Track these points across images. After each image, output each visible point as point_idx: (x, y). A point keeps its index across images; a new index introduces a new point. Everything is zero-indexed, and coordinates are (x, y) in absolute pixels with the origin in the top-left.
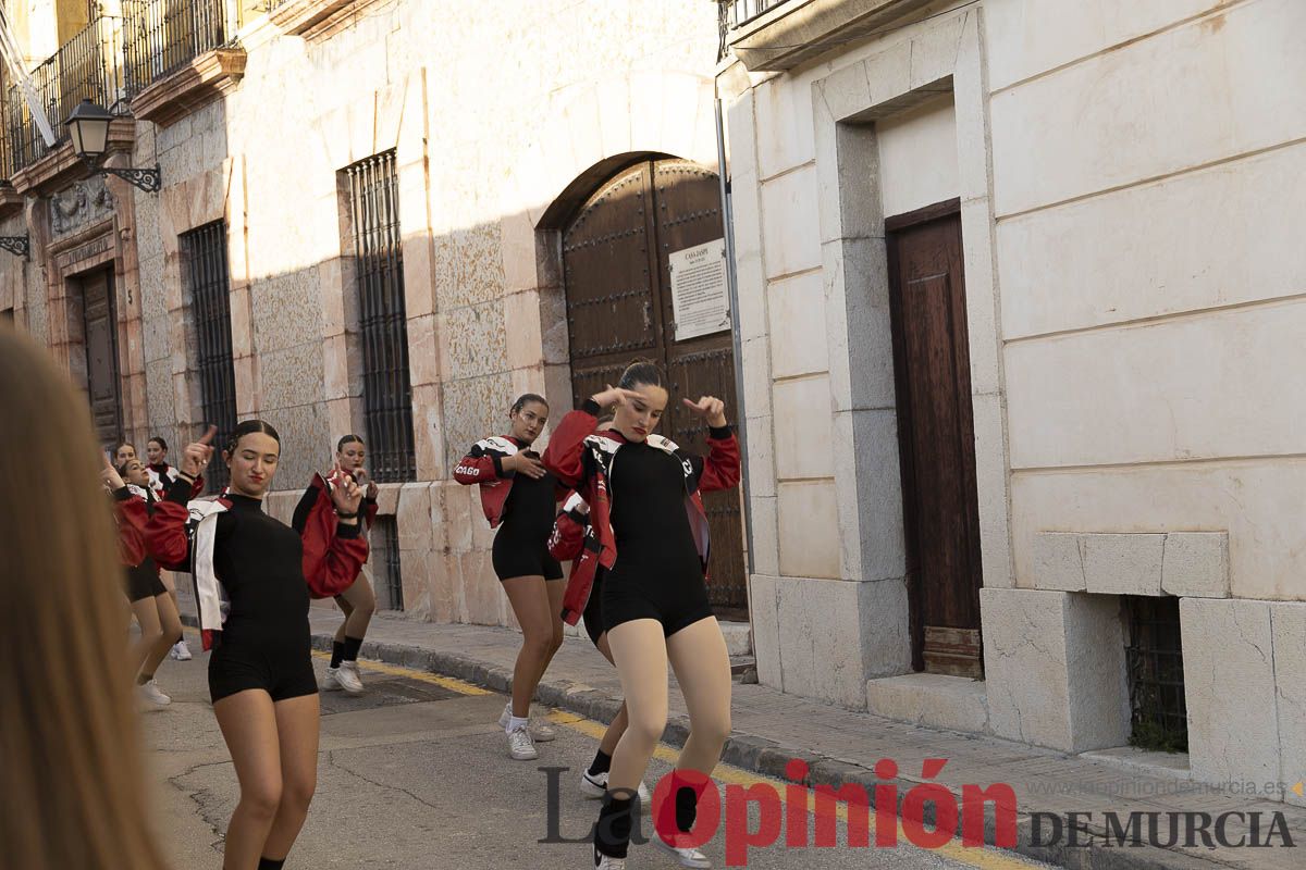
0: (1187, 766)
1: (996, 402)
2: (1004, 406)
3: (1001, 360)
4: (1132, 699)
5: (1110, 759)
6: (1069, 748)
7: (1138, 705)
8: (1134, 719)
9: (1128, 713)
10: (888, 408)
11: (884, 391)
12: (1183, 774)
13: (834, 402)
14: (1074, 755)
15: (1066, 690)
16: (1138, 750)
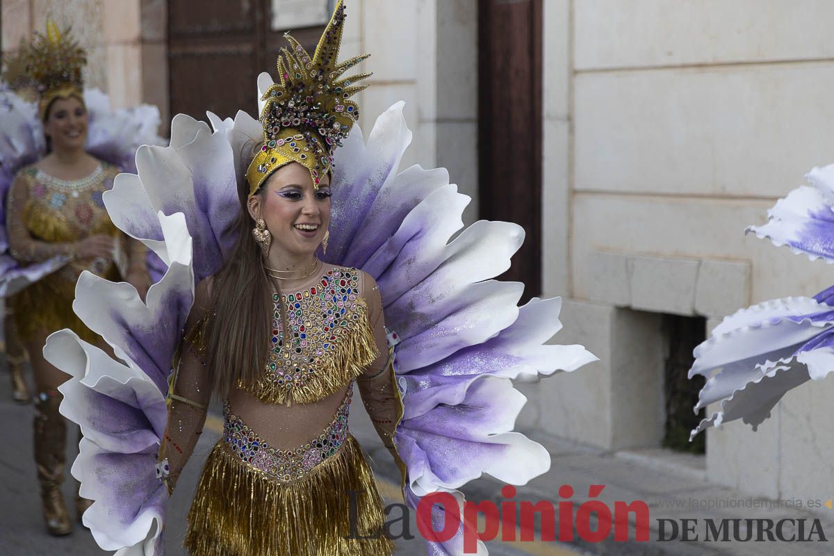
0: (703, 467)
1: (564, 127)
2: (571, 130)
3: (571, 89)
4: (668, 406)
5: (641, 459)
6: (606, 445)
7: (673, 411)
8: (668, 425)
9: (662, 418)
10: (467, 120)
11: (467, 105)
12: (699, 474)
13: (419, 111)
14: (611, 454)
15: (607, 395)
16: (668, 451)
